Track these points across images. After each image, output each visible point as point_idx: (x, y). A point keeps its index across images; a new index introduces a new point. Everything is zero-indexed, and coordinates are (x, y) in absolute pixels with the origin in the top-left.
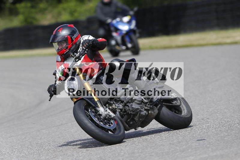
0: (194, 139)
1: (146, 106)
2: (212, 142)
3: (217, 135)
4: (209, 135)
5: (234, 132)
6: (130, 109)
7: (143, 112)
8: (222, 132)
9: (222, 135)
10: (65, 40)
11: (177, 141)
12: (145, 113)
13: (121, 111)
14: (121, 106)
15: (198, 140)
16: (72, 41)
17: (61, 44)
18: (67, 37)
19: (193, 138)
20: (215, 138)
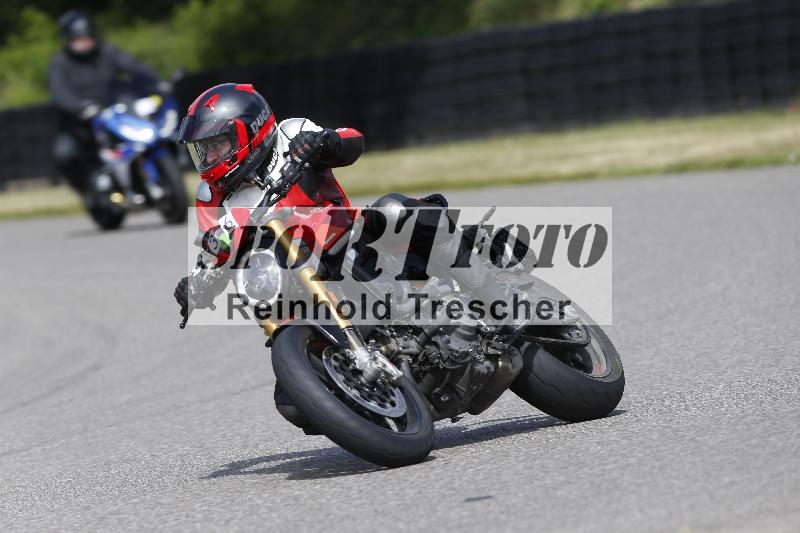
0: (454, 498)
1: (488, 344)
2: (514, 505)
3: (532, 483)
4: (505, 483)
5: (587, 470)
6: (442, 352)
7: (482, 363)
8: (545, 472)
9: (548, 481)
10: (229, 133)
11: (399, 503)
12: (488, 368)
13: (414, 361)
14: (413, 345)
15: (468, 500)
16: (251, 136)
17: (215, 147)
18: (235, 124)
19: (453, 492)
20: (523, 492)
